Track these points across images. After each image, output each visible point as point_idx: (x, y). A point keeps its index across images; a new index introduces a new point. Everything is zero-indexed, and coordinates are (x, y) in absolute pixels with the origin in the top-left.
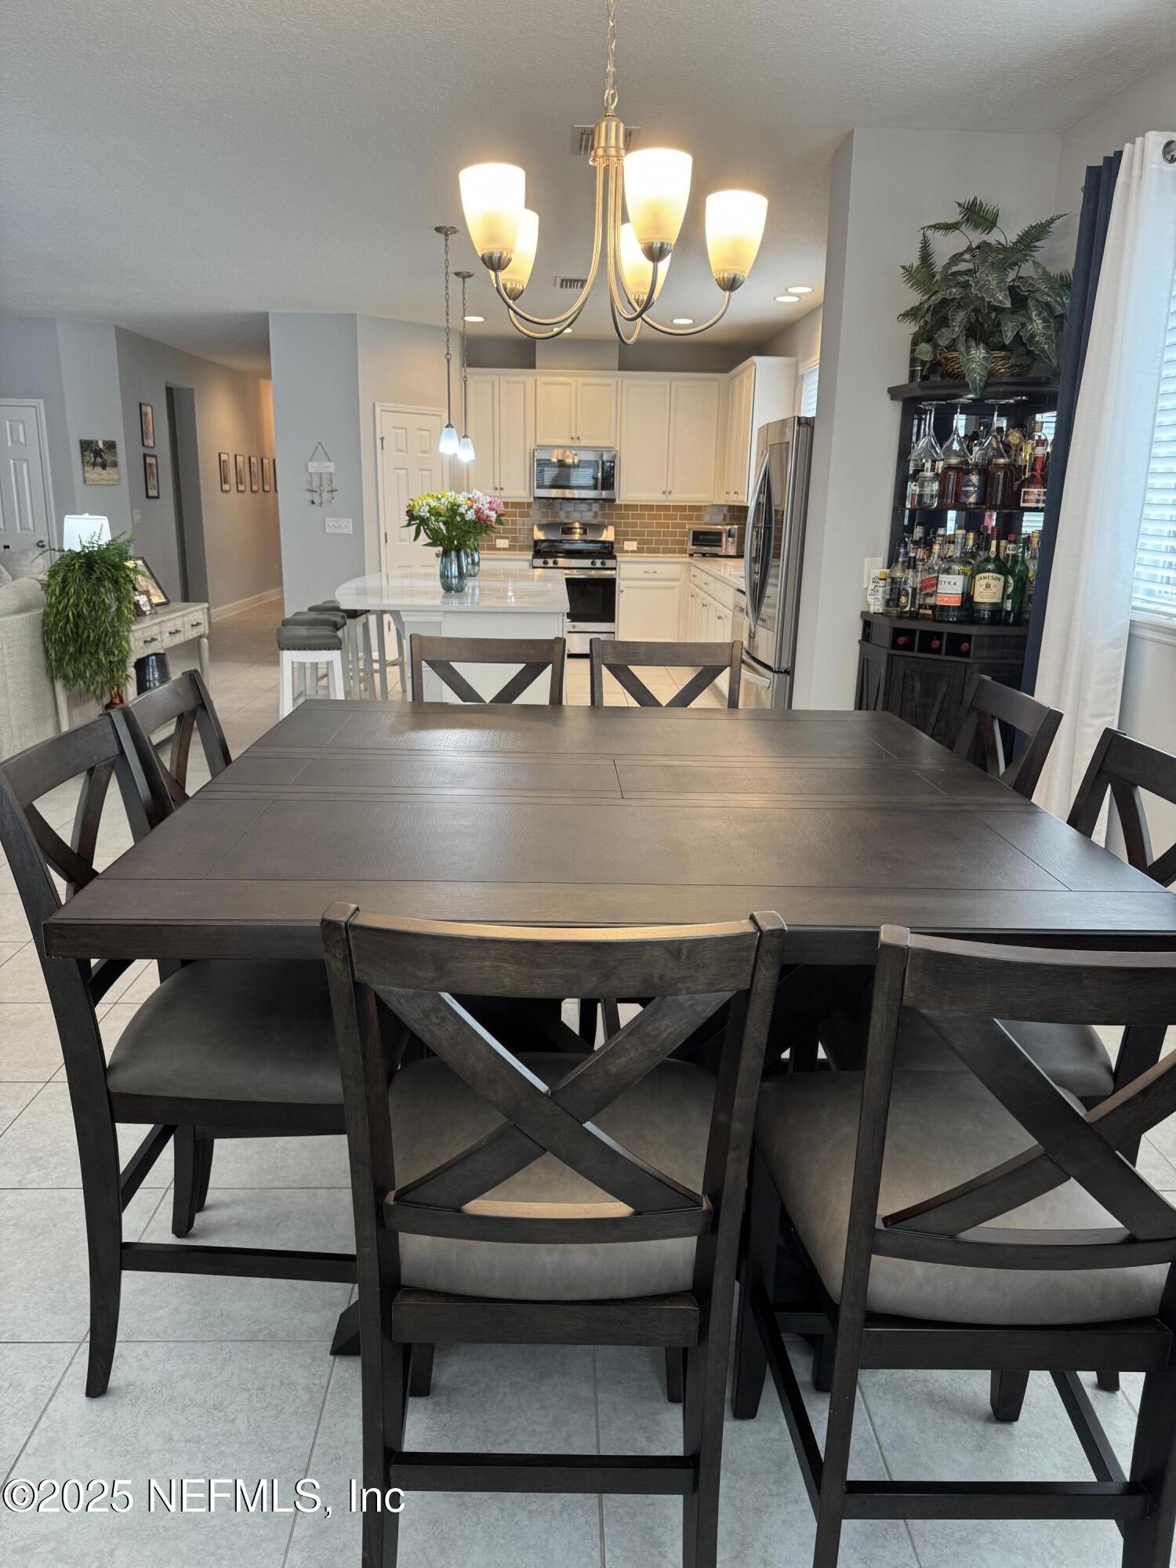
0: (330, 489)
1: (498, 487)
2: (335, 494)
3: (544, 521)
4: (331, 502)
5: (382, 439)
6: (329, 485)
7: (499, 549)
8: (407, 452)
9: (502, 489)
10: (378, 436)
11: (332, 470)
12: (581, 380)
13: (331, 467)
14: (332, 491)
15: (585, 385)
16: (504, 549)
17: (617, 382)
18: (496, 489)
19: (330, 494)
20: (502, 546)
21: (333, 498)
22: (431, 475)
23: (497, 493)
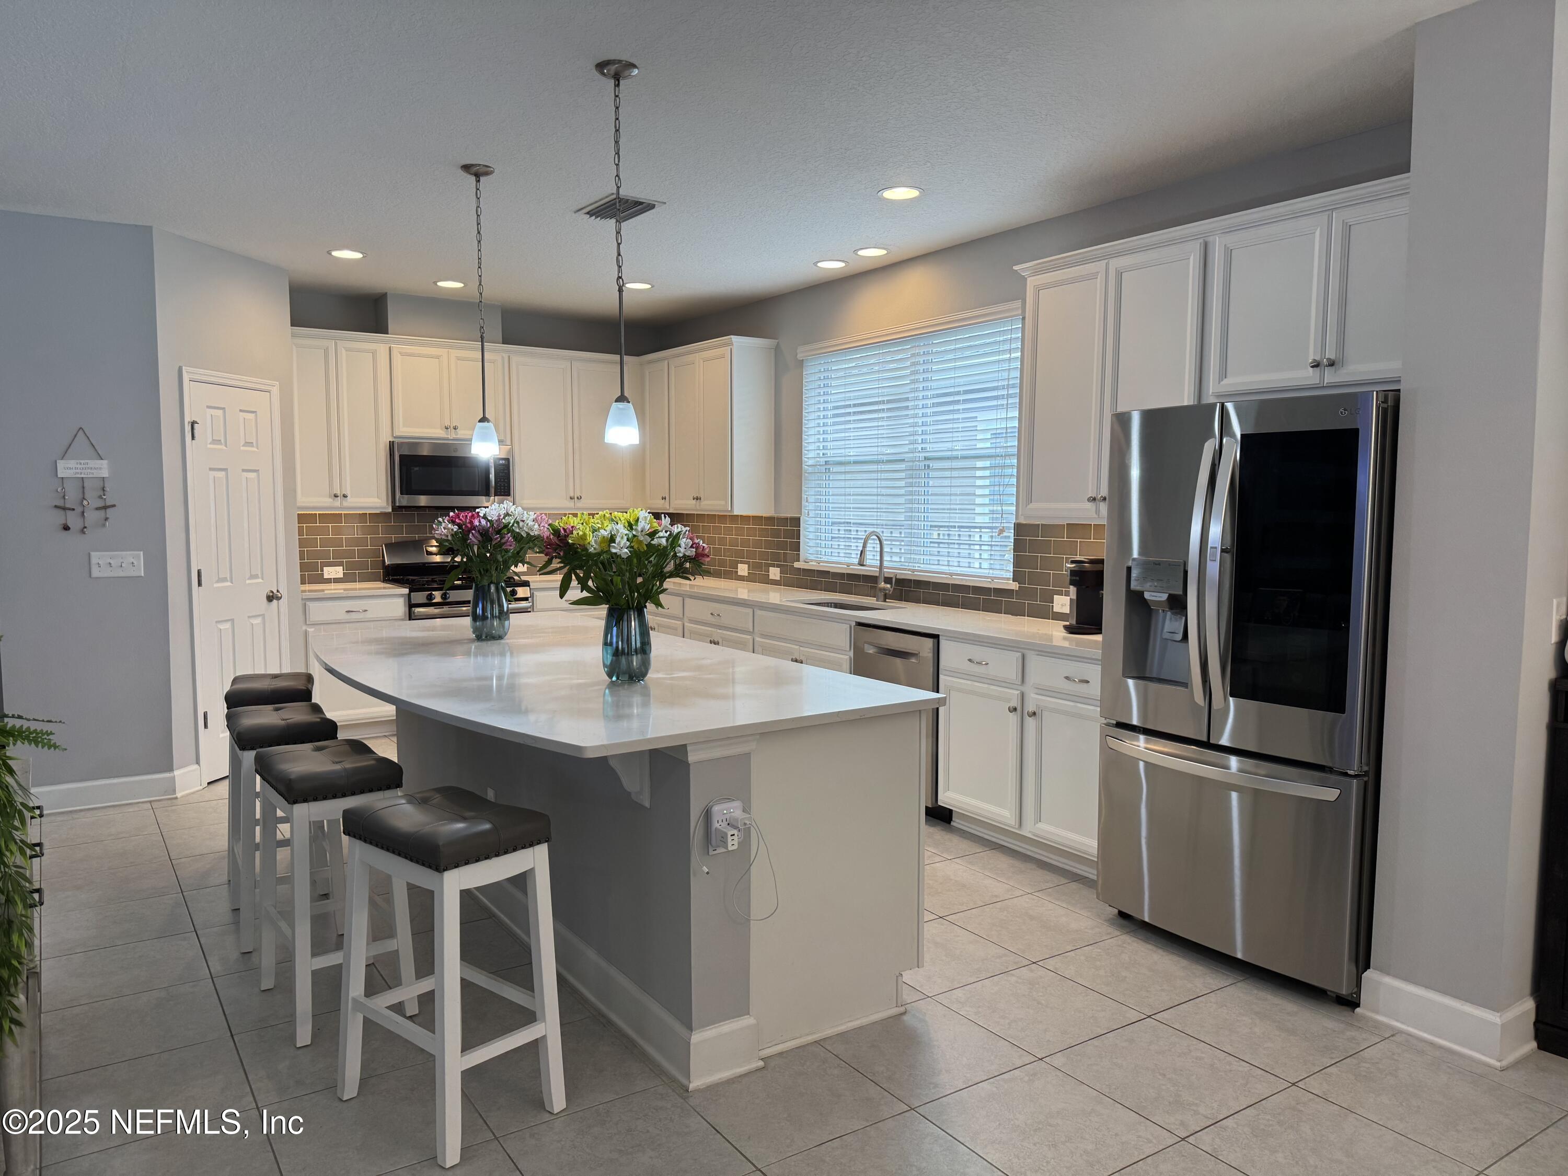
0: (101, 504)
1: (338, 493)
2: (110, 512)
3: (393, 538)
4: (104, 525)
5: (193, 424)
6: (100, 497)
7: (329, 581)
8: (226, 446)
9: (345, 496)
10: (188, 419)
11: (105, 473)
12: (455, 353)
13: (102, 469)
14: (105, 508)
15: (458, 359)
16: (337, 581)
17: (503, 357)
18: (336, 496)
19: (101, 514)
20: (332, 576)
21: (106, 519)
22: (258, 476)
23: (337, 503)
